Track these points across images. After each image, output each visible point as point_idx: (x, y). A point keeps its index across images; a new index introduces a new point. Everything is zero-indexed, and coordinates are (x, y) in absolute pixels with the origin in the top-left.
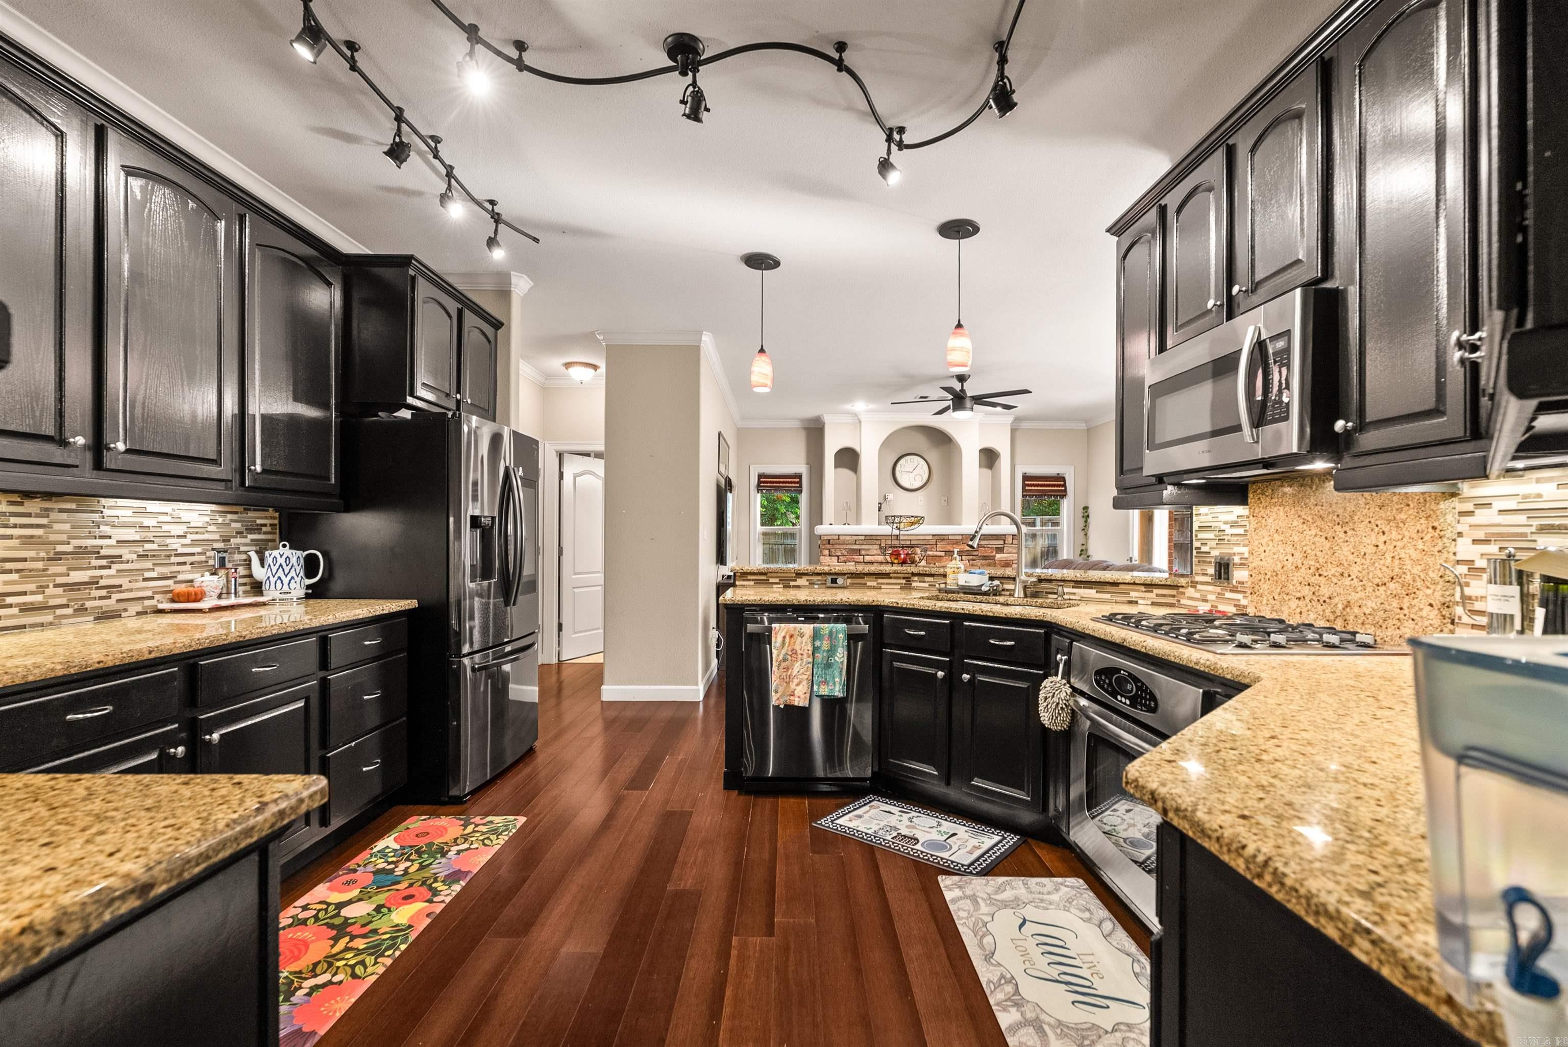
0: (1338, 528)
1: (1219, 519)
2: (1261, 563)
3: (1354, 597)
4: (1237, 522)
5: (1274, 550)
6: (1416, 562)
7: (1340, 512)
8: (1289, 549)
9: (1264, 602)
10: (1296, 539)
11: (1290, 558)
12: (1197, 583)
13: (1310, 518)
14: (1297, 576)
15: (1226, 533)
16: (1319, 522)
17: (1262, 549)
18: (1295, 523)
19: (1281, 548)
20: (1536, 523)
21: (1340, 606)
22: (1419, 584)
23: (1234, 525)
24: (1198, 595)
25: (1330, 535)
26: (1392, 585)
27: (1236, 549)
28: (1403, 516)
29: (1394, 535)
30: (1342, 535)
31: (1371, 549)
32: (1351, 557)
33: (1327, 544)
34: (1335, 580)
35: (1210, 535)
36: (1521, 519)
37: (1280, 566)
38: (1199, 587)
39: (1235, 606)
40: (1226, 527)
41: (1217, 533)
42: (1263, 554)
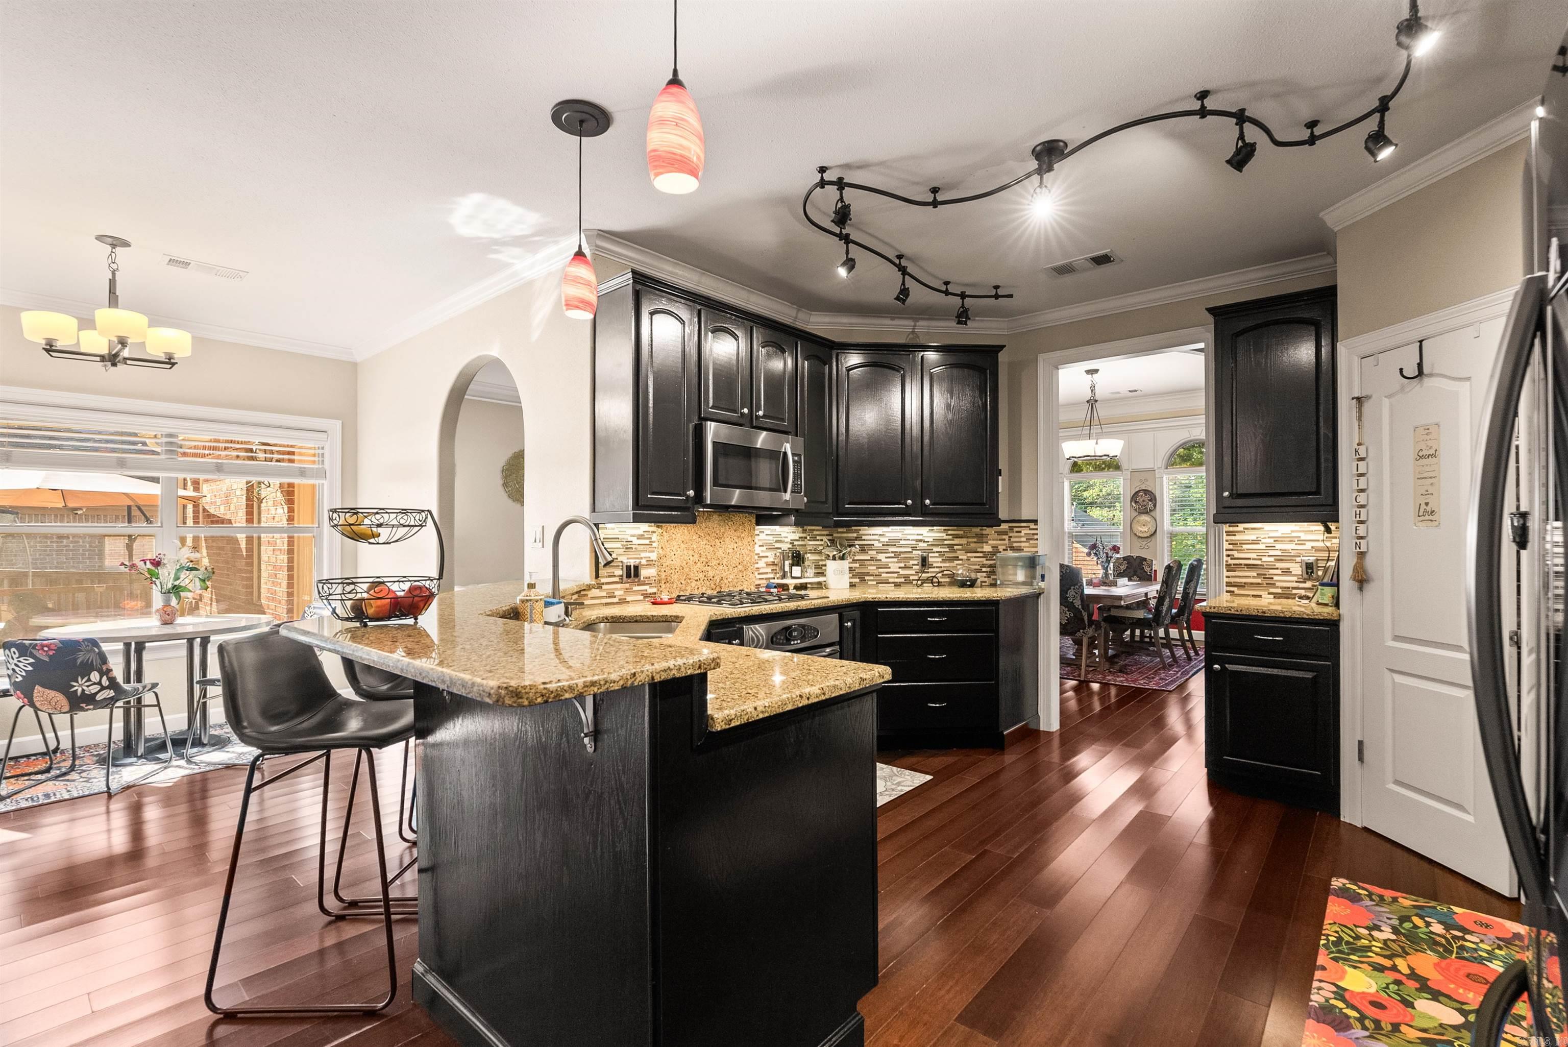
0: (717, 540)
1: (627, 533)
2: (671, 562)
3: (724, 575)
4: (643, 535)
5: (681, 554)
6: (748, 555)
7: (718, 532)
8: (691, 553)
9: (675, 587)
10: (695, 547)
11: (691, 557)
12: (603, 584)
13: (702, 535)
14: (695, 568)
15: (634, 543)
16: (708, 537)
17: (673, 553)
18: (694, 537)
19: (685, 552)
20: (775, 539)
21: (718, 581)
22: (749, 565)
23: (640, 537)
24: (604, 594)
25: (713, 544)
26: (739, 567)
27: (643, 555)
28: (743, 535)
29: (740, 544)
30: (719, 544)
31: (731, 551)
32: (723, 555)
33: (712, 549)
34: (715, 567)
35: (618, 545)
36: (771, 538)
37: (685, 562)
38: (604, 587)
39: (642, 595)
40: (635, 541)
41: (625, 543)
42: (674, 557)
